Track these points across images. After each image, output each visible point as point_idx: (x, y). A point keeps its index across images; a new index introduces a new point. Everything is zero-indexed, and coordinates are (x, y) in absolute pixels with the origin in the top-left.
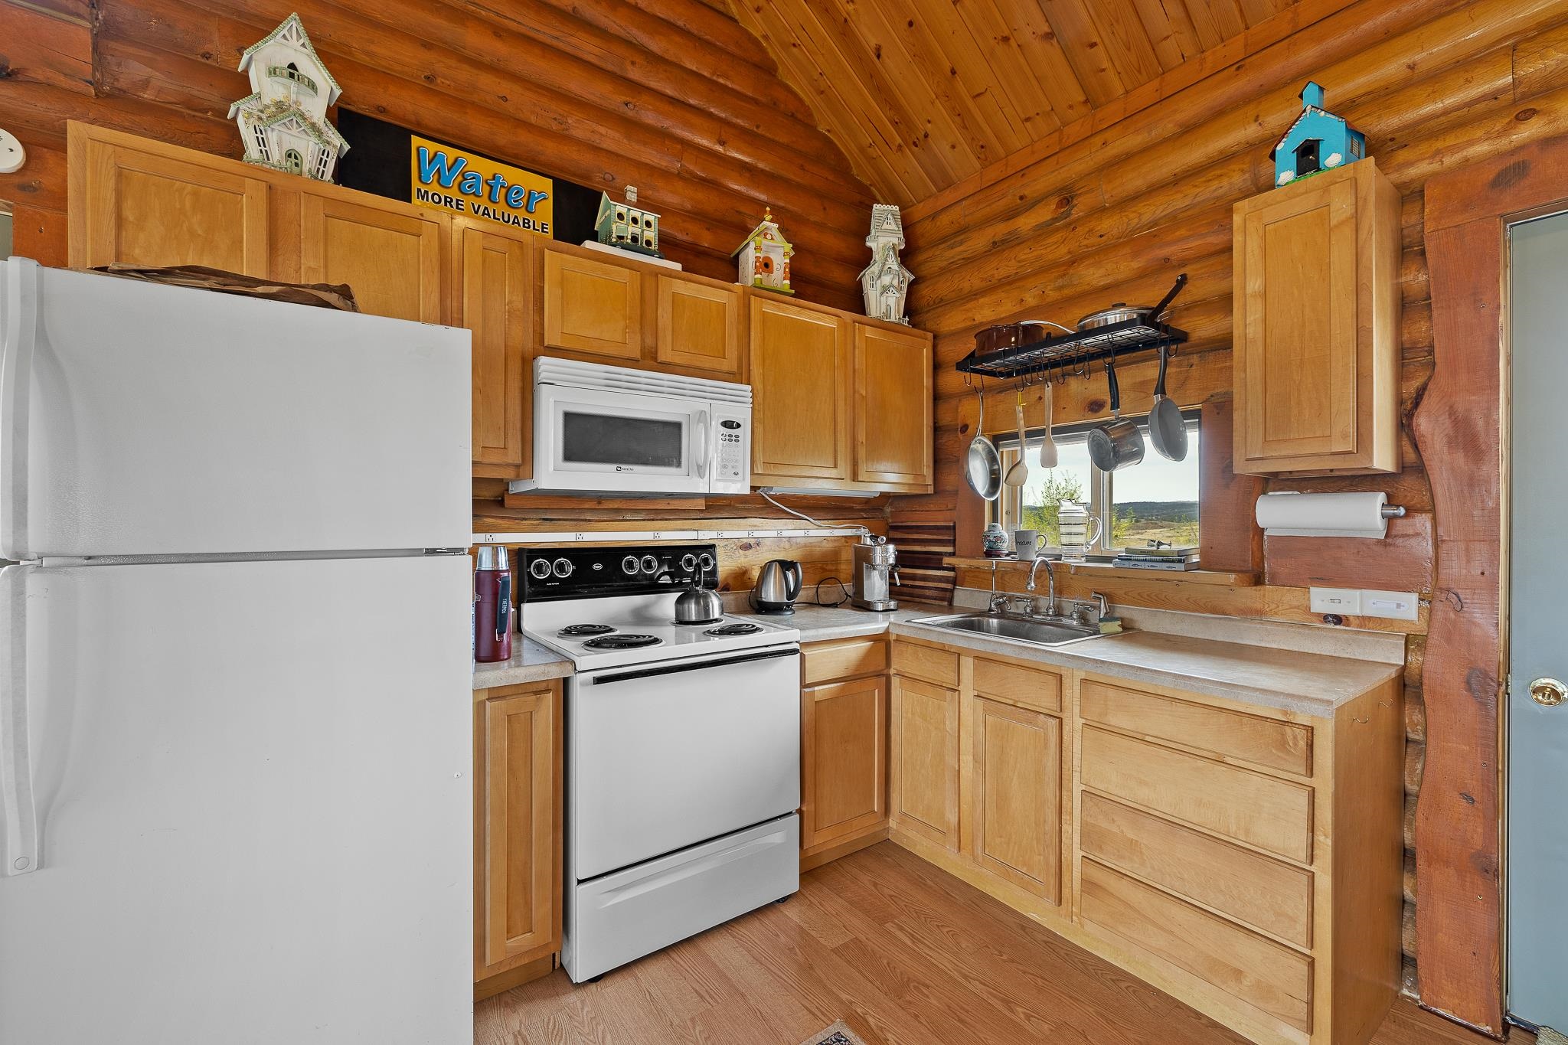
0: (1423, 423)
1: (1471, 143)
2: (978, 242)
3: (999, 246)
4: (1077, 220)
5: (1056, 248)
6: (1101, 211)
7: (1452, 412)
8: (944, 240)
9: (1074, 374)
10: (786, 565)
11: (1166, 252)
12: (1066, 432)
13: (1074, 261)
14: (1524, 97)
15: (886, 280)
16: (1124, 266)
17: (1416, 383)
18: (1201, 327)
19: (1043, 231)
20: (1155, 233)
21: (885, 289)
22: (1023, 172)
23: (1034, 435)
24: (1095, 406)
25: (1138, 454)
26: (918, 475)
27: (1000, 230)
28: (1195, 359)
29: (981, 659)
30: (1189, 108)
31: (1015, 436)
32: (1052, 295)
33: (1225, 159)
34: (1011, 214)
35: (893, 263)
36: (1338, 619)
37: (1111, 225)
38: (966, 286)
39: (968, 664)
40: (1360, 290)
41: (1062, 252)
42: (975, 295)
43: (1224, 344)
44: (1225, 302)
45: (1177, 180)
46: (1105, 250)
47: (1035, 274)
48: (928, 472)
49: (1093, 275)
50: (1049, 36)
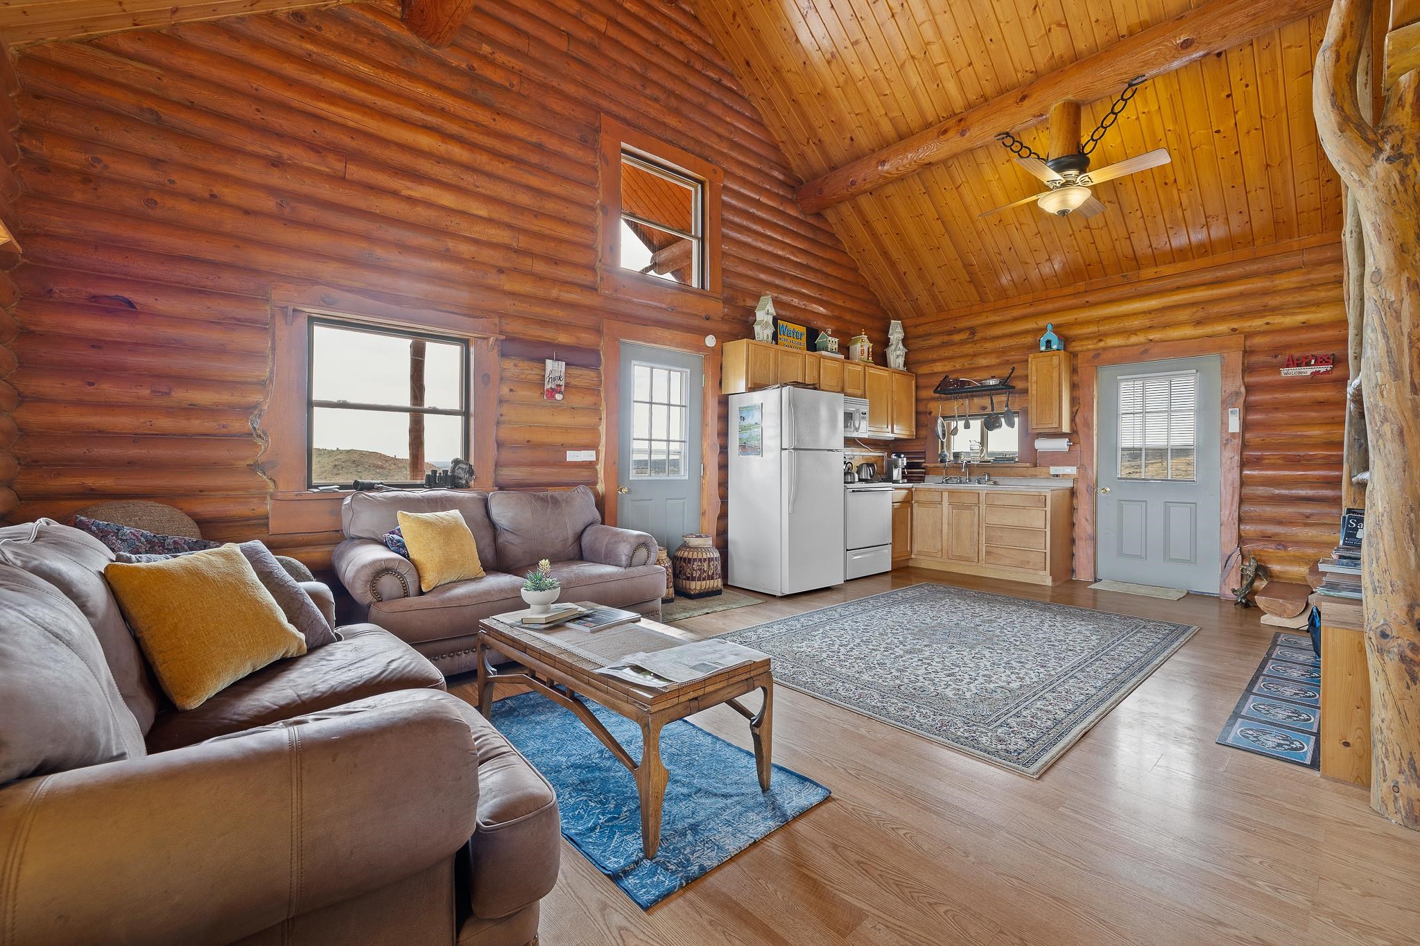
0: (1077, 419)
1: (1089, 345)
2: (936, 341)
3: (944, 345)
4: (977, 341)
5: (968, 349)
6: (985, 339)
7: (1084, 417)
8: (920, 337)
9: (976, 396)
10: (869, 465)
11: (1008, 358)
12: (974, 416)
13: (975, 355)
14: (1100, 335)
15: (898, 353)
16: (992, 360)
17: (1076, 408)
18: (1019, 385)
19: (963, 342)
20: (1004, 351)
21: (898, 356)
22: (956, 319)
23: (961, 417)
24: (984, 408)
25: (1000, 426)
26: (911, 431)
27: (946, 338)
28: (1017, 395)
29: (951, 492)
30: (1016, 313)
31: (954, 417)
32: (967, 366)
33: (1026, 332)
34: (950, 333)
35: (901, 346)
36: (1057, 476)
37: (989, 346)
38: (930, 357)
39: (946, 495)
40: (1060, 385)
41: (971, 351)
42: (934, 361)
43: (1025, 391)
44: (1026, 378)
45: (1011, 335)
46: (986, 353)
47: (960, 357)
48: (914, 430)
49: (983, 362)
50: (970, 282)
